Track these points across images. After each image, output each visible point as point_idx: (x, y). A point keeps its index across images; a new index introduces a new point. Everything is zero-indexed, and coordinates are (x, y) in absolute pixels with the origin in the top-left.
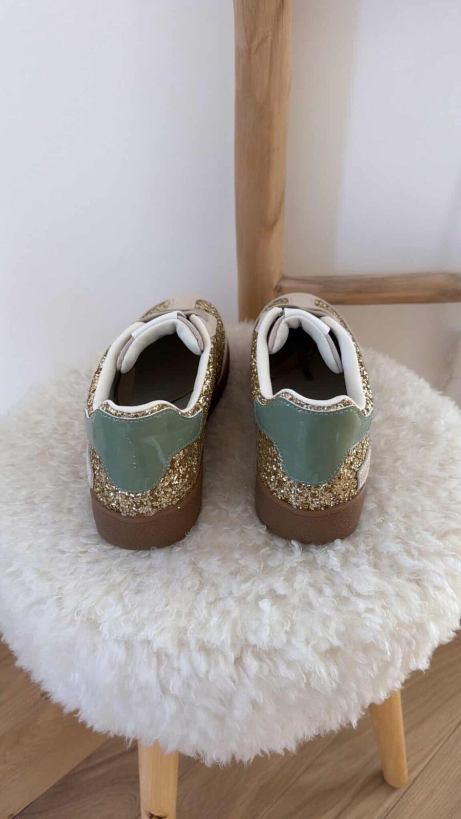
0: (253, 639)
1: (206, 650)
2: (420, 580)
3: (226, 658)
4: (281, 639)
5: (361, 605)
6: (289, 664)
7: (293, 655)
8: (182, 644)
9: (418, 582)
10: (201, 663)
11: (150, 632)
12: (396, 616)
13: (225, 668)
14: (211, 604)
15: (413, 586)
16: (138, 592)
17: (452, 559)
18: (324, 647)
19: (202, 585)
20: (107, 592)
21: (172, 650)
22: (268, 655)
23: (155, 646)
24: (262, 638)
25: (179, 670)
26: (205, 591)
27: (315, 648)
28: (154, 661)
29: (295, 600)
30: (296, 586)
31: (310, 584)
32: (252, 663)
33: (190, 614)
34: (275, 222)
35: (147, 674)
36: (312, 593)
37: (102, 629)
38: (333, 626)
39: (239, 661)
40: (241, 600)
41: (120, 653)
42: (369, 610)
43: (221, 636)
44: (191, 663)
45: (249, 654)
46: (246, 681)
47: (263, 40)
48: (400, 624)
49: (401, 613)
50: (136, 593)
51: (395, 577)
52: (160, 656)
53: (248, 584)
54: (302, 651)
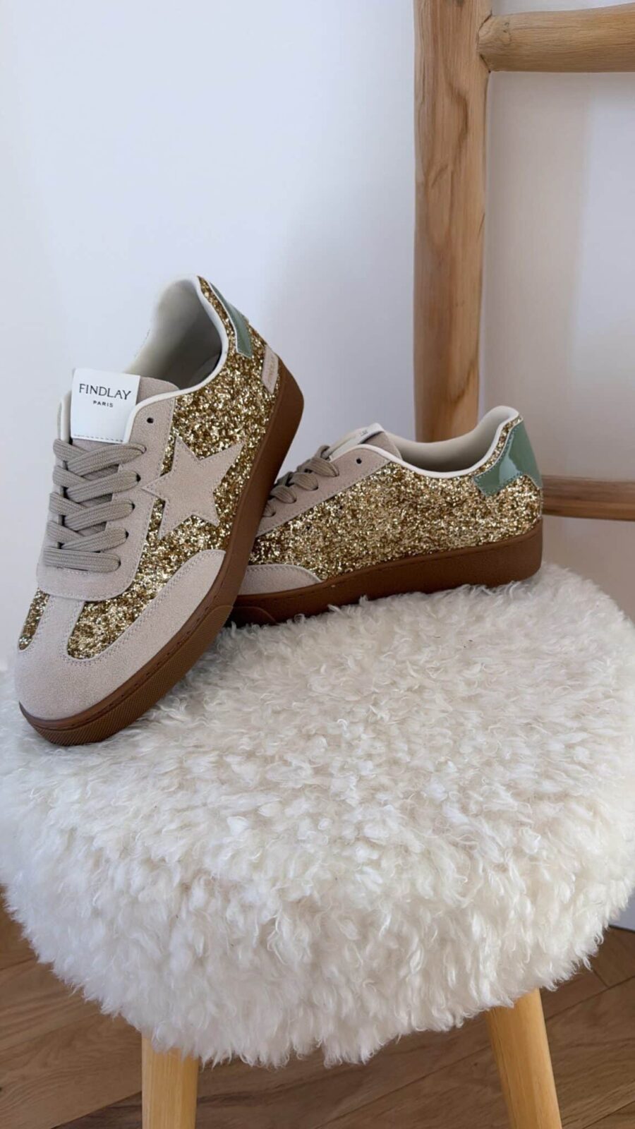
0: (208, 863)
1: (154, 865)
2: (471, 847)
3: (170, 880)
4: (240, 871)
5: (362, 853)
6: (246, 908)
7: (250, 896)
8: (126, 851)
9: (468, 850)
10: (138, 878)
11: (96, 827)
12: (413, 885)
13: (165, 891)
14: (179, 811)
15: (461, 857)
16: (106, 781)
17: (531, 832)
18: (294, 896)
19: (181, 787)
20: (75, 774)
21: (112, 854)
22: (225, 890)
23: (97, 843)
24: (218, 865)
25: (113, 880)
26: (180, 795)
27: (282, 892)
28: (91, 862)
29: (279, 828)
30: (289, 811)
31: (311, 816)
32: (198, 894)
33: (149, 817)
34: (460, 397)
35: (79, 877)
36: (305, 824)
37: (51, 813)
38: (314, 869)
39: (186, 888)
40: (215, 814)
41: (58, 842)
42: (376, 864)
43: (172, 849)
44: (128, 872)
45: (202, 882)
46: (184, 914)
47: (442, 170)
48: (418, 900)
49: (424, 885)
50: (105, 782)
51: (431, 832)
52: (99, 859)
53: (234, 798)
54: (263, 893)
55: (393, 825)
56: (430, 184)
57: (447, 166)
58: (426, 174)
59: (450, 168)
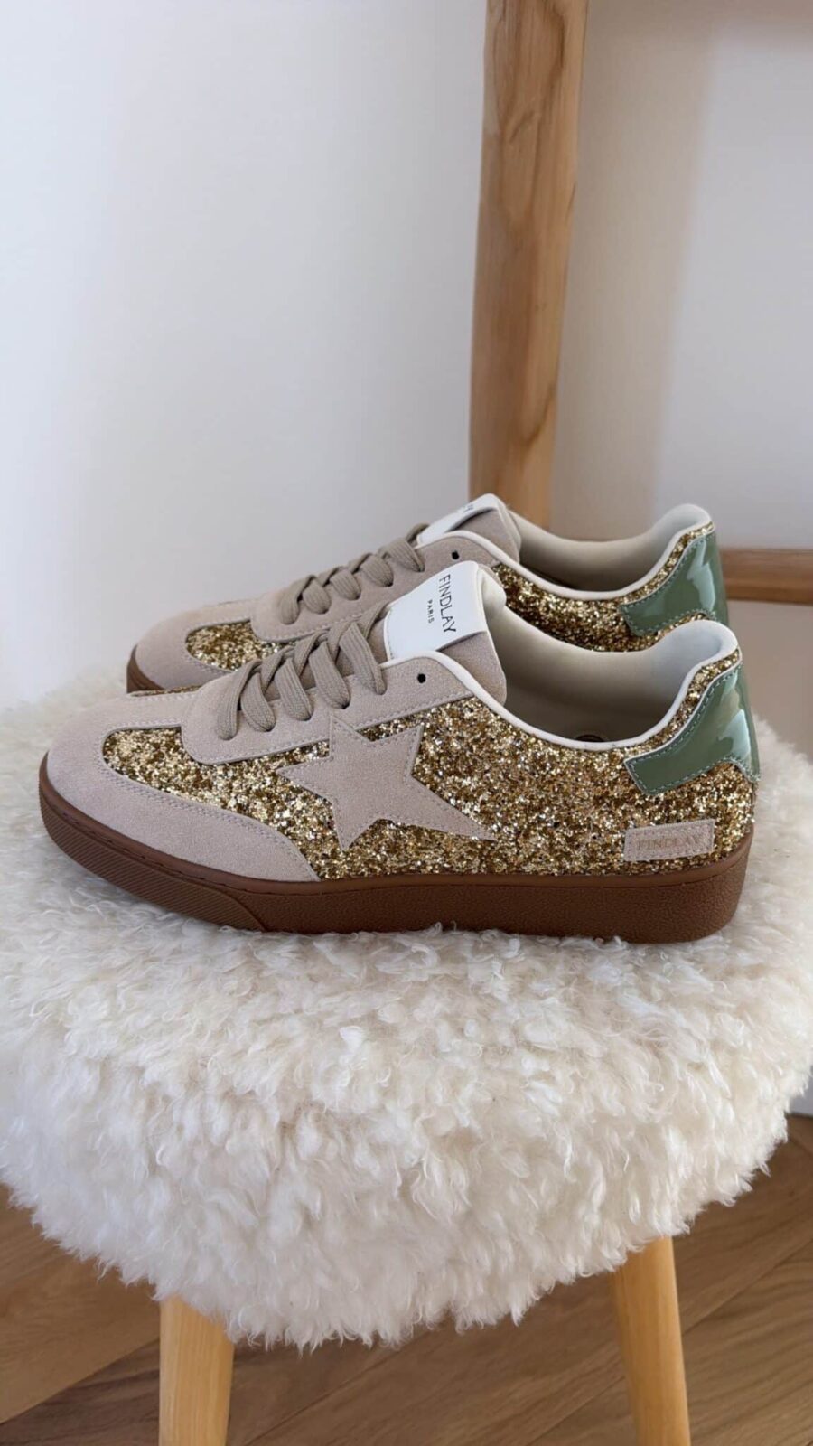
0: (318, 1093)
1: (237, 1100)
2: (659, 1044)
3: (265, 1118)
4: (369, 1099)
5: (529, 1064)
6: (378, 1149)
7: (384, 1133)
8: (194, 1083)
9: (656, 1048)
10: (220, 1120)
11: (145, 1053)
12: (595, 1098)
13: (261, 1135)
14: (260, 1022)
15: (648, 1056)
16: (143, 987)
17: (730, 1018)
18: (446, 1127)
19: (255, 990)
20: (94, 980)
21: (175, 1089)
22: (343, 1126)
23: (150, 1075)
24: (334, 1094)
25: (180, 1129)
26: (257, 1000)
27: (427, 1126)
28: (142, 1104)
29: (410, 1037)
30: (419, 1014)
31: (446, 1017)
32: (309, 1137)
33: (220, 1034)
34: (535, 435)
35: (125, 1126)
36: (444, 1029)
37: (69, 1037)
38: (468, 1091)
39: (287, 1129)
40: (316, 1024)
41: (87, 1081)
42: (548, 1078)
43: (264, 1076)
44: (202, 1115)
45: (310, 1119)
46: (293, 1165)
47: (527, 118)
48: (603, 1117)
49: (610, 1098)
50: (141, 988)
51: (608, 1029)
52: (154, 1098)
53: (336, 999)
54: (401, 1128)
55: (562, 1023)
56: (508, 137)
57: (532, 114)
58: (503, 123)
59: (537, 116)
